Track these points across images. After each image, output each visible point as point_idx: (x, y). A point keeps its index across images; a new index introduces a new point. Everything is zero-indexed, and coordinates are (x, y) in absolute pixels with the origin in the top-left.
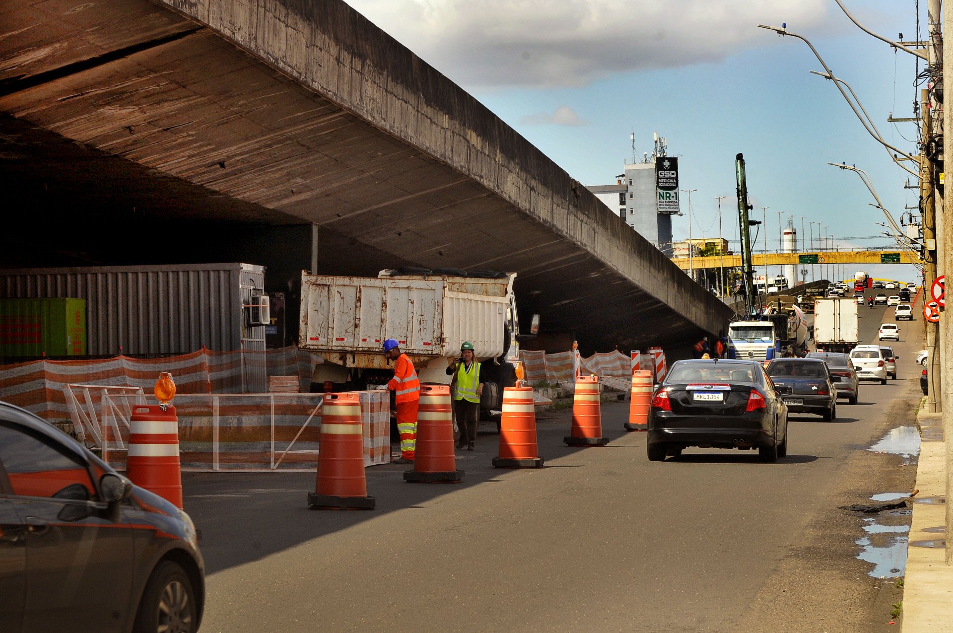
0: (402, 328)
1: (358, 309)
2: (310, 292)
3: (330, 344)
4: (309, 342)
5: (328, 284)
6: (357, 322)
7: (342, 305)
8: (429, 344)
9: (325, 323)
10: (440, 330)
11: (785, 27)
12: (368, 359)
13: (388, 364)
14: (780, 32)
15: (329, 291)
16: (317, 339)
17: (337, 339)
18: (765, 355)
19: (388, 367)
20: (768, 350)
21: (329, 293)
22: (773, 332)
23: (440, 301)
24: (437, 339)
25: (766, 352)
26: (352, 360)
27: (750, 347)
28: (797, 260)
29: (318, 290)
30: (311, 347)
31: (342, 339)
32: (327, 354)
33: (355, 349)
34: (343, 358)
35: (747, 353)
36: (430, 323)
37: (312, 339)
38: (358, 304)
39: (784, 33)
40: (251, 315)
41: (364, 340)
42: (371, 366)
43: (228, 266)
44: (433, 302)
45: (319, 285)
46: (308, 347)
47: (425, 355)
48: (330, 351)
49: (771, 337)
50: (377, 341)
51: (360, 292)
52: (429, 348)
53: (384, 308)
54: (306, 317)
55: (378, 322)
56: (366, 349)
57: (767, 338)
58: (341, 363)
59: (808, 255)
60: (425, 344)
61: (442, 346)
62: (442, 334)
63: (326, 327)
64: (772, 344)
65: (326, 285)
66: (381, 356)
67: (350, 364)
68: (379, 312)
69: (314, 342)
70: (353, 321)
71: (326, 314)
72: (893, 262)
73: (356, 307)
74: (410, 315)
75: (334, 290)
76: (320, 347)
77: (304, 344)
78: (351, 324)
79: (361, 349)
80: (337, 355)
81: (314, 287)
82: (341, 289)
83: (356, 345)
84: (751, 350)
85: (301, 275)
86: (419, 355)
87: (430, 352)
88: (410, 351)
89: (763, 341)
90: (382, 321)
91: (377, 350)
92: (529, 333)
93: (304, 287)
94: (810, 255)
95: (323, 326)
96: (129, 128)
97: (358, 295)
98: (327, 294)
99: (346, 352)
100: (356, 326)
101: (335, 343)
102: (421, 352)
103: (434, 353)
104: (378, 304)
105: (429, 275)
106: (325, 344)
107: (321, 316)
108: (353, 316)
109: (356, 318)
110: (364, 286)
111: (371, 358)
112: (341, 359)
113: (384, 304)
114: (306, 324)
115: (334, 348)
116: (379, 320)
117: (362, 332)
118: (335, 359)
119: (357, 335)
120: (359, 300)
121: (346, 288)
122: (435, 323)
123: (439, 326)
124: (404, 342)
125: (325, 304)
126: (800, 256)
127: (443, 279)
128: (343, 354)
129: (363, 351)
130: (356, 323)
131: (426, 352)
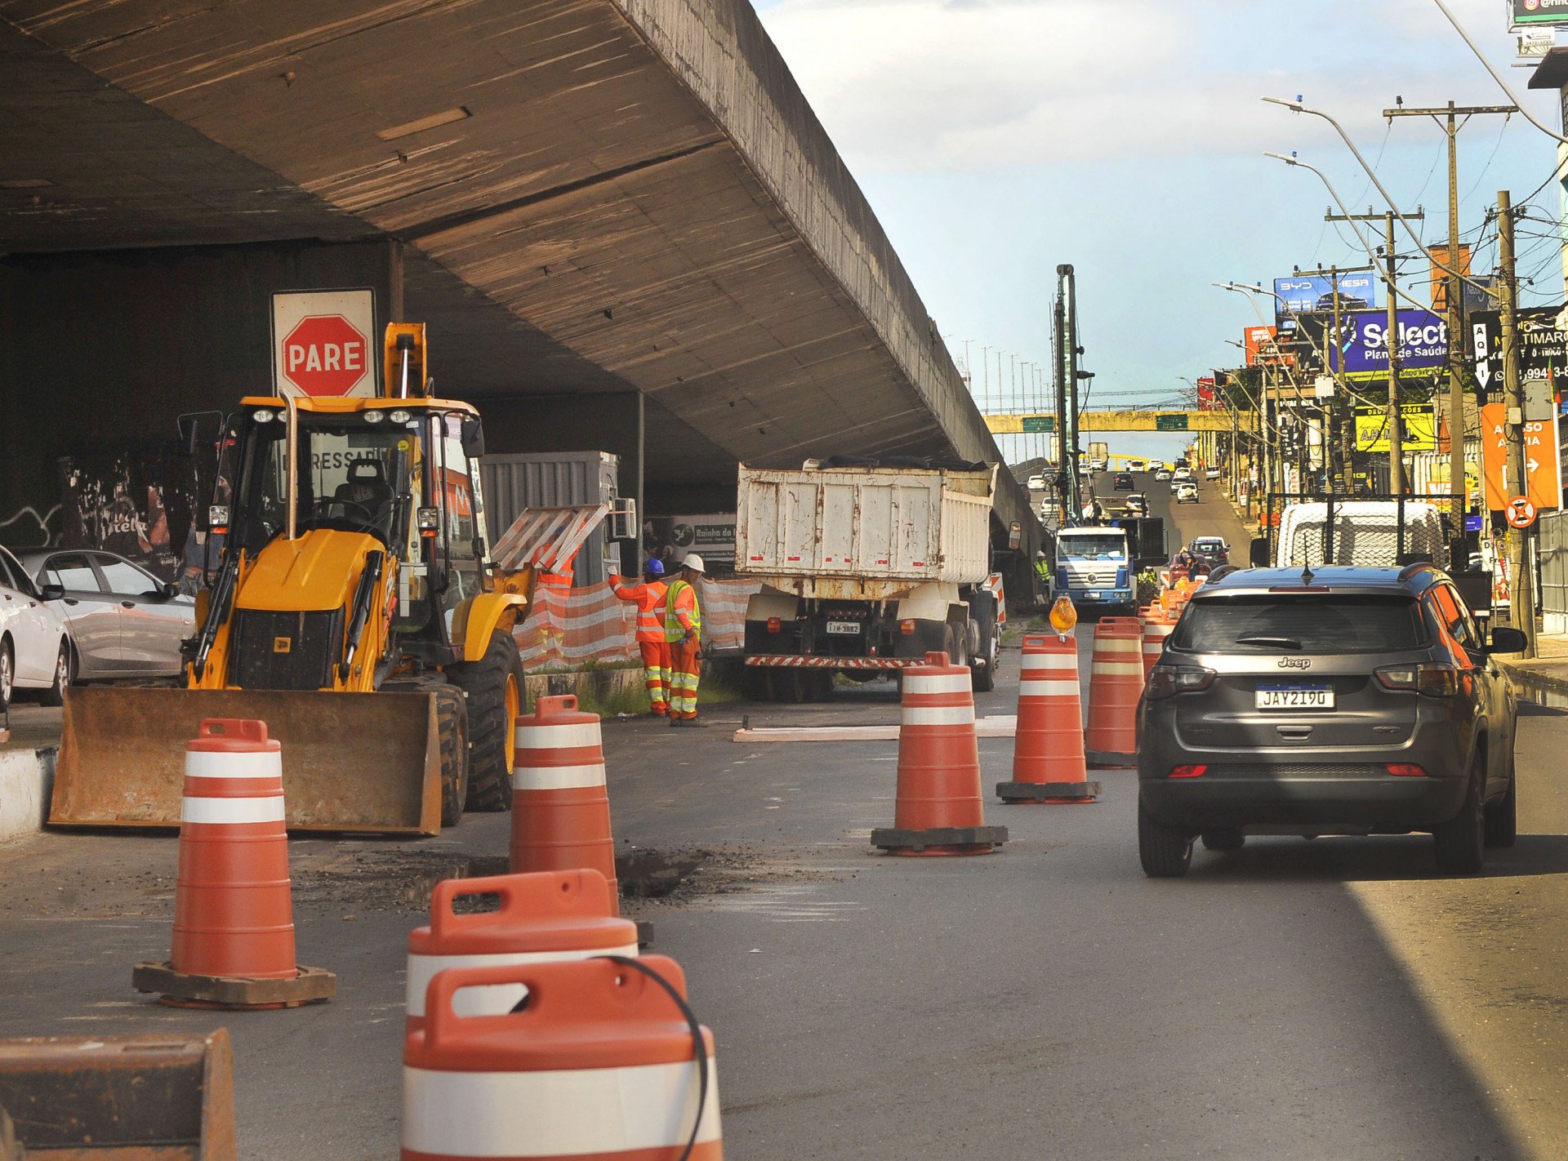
0: (882, 542)
1: (819, 516)
2: (751, 494)
3: (780, 565)
4: (750, 563)
5: (777, 481)
6: (818, 534)
7: (796, 510)
8: (922, 564)
9: (772, 535)
10: (936, 545)
11: (1300, 101)
12: (834, 586)
13: (863, 593)
14: (1293, 108)
15: (777, 491)
16: (761, 559)
17: (790, 559)
18: (1114, 580)
19: (863, 597)
20: (1118, 572)
21: (777, 494)
22: (1126, 544)
23: (937, 504)
24: (933, 557)
25: (1115, 575)
26: (811, 587)
27: (1090, 567)
28: (1020, 427)
29: (762, 490)
30: (753, 570)
31: (797, 559)
32: (776, 580)
33: (816, 572)
34: (798, 585)
35: (1087, 576)
36: (922, 535)
37: (753, 558)
38: (820, 509)
39: (1299, 109)
40: (614, 525)
41: (829, 560)
42: (837, 596)
43: (583, 456)
44: (926, 505)
45: (763, 483)
46: (748, 570)
47: (916, 580)
48: (780, 576)
49: (1122, 552)
50: (847, 560)
51: (822, 492)
52: (921, 569)
53: (856, 515)
54: (745, 528)
55: (848, 534)
56: (832, 572)
57: (1115, 554)
58: (795, 592)
59: (1036, 418)
60: (915, 564)
61: (940, 567)
62: (939, 550)
63: (774, 541)
64: (1125, 562)
65: (772, 484)
66: (852, 582)
67: (808, 593)
68: (849, 520)
69: (757, 563)
70: (812, 534)
71: (773, 524)
72: (1177, 428)
73: (817, 513)
74: (894, 525)
75: (785, 490)
76: (766, 570)
77: (742, 566)
78: (809, 537)
79: (824, 573)
80: (791, 582)
81: (756, 486)
82: (793, 489)
83: (817, 567)
84: (1092, 571)
85: (737, 468)
86: (907, 580)
87: (923, 576)
88: (894, 575)
89: (1112, 559)
90: (854, 534)
91: (847, 573)
92: (1007, 548)
93: (742, 487)
94: (1041, 418)
95: (769, 540)
96: (545, 267)
97: (819, 497)
98: (774, 494)
99: (804, 576)
100: (817, 540)
101: (787, 564)
102: (910, 576)
103: (929, 576)
104: (848, 510)
105: (874, 467)
106: (773, 565)
107: (766, 526)
108: (812, 526)
109: (816, 529)
110: (827, 484)
111: (838, 585)
112: (795, 586)
113: (857, 508)
114: (746, 537)
115: (786, 571)
116: (850, 532)
117: (825, 548)
118: (787, 587)
119: (818, 551)
120: (821, 503)
121: (802, 486)
122: (930, 536)
123: (936, 539)
124: (885, 562)
125: (772, 509)
126: (1024, 419)
127: (941, 474)
128: (798, 580)
129: (827, 575)
130: (816, 537)
131: (917, 576)
